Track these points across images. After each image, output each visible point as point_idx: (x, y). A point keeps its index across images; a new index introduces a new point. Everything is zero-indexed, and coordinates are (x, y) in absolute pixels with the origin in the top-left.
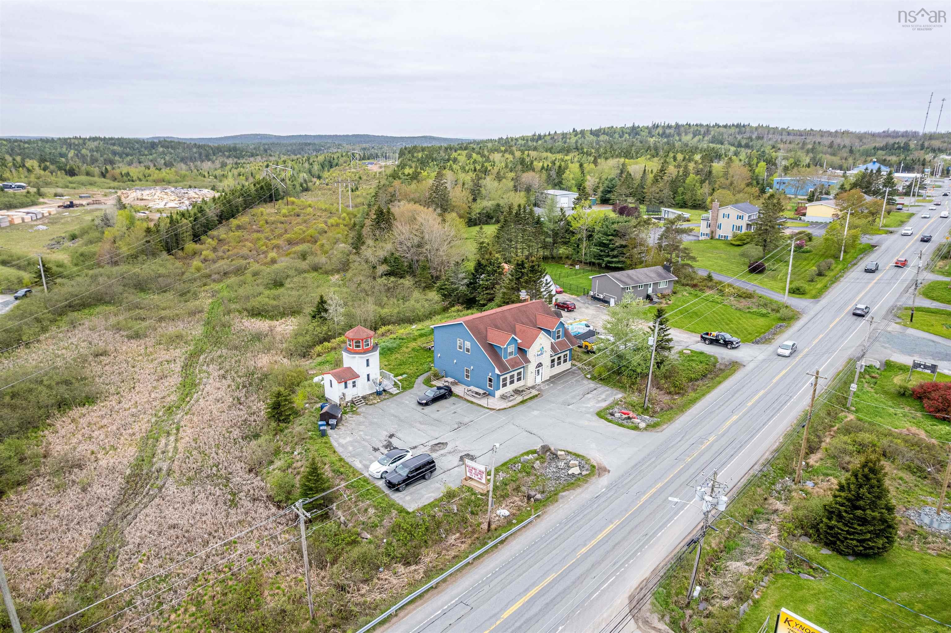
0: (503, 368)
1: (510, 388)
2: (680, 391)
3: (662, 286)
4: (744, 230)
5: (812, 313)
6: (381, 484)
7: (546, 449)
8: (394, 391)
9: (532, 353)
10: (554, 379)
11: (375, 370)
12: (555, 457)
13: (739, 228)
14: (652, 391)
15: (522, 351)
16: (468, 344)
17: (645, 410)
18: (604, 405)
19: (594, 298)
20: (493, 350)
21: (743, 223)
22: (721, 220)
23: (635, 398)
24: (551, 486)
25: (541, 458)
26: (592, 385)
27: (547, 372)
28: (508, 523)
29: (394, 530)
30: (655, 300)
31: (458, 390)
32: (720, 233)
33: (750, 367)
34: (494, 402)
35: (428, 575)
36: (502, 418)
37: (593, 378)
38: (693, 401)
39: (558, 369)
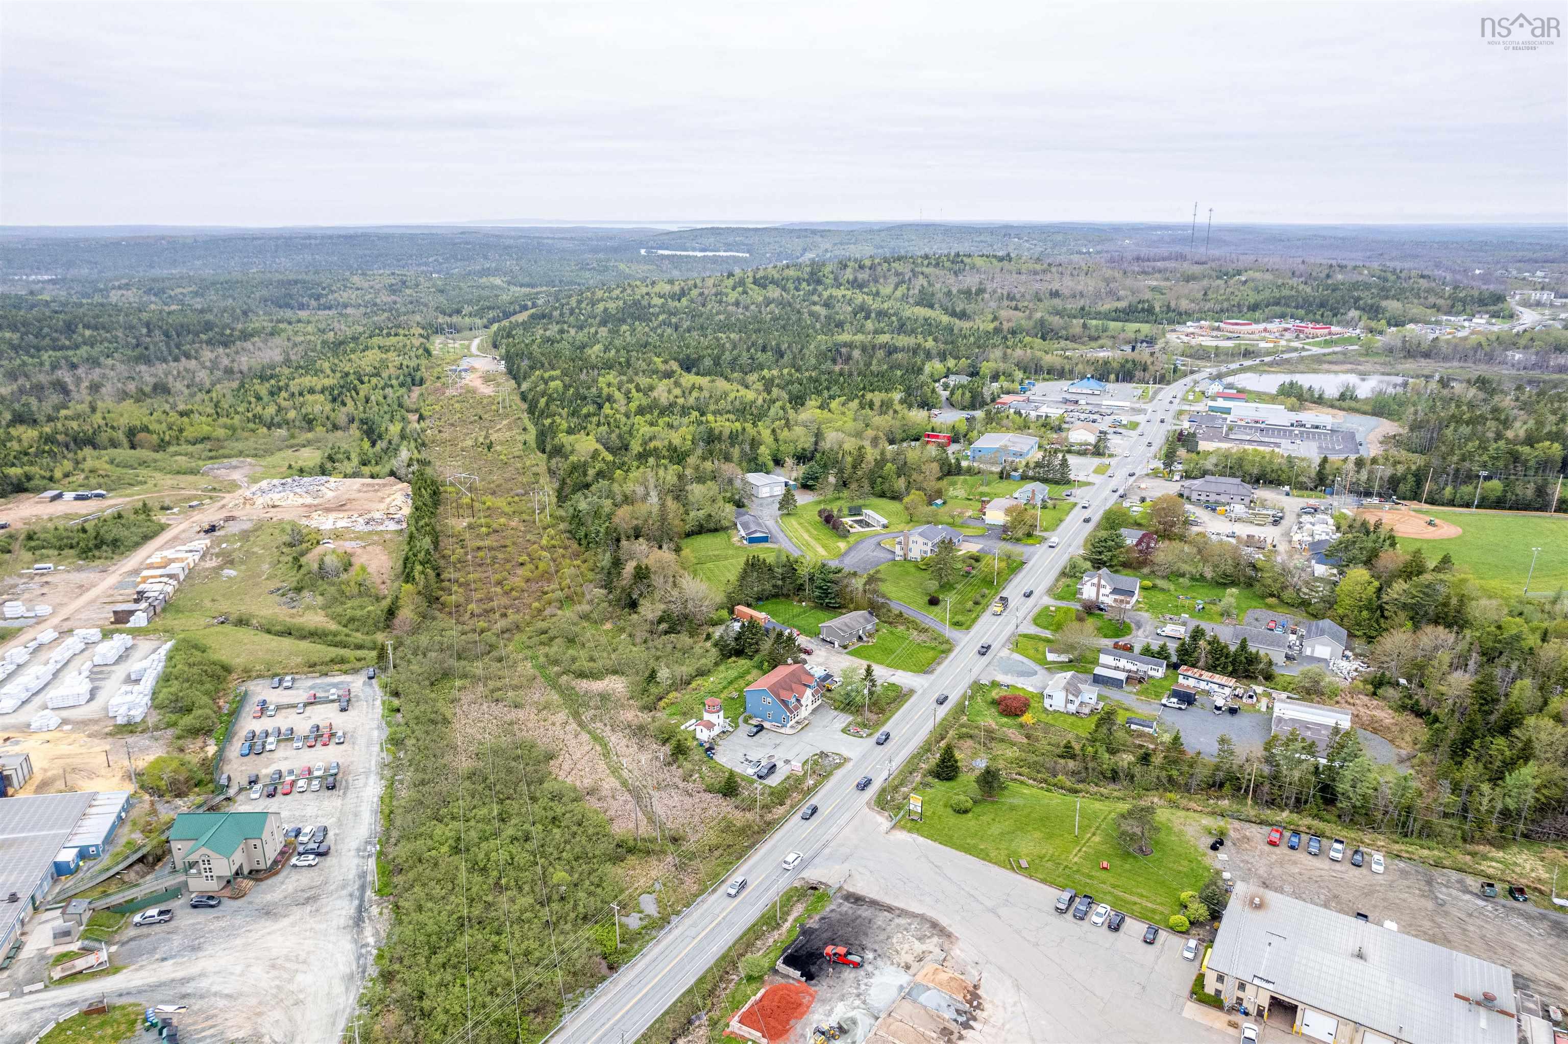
0: (791, 712)
1: (794, 721)
2: (882, 711)
3: (869, 627)
4: (929, 554)
5: (962, 644)
6: (755, 777)
7: (822, 753)
8: (731, 729)
9: (803, 701)
10: (814, 711)
11: (721, 720)
12: (827, 756)
13: (925, 552)
14: (867, 714)
15: (798, 700)
16: (769, 700)
17: (865, 726)
18: (844, 725)
19: (823, 640)
20: (783, 701)
21: (928, 548)
22: (911, 545)
23: (859, 719)
24: (828, 769)
25: (821, 757)
26: (836, 713)
27: (810, 708)
28: (815, 786)
29: (772, 794)
30: (865, 639)
31: (766, 725)
32: (911, 555)
33: (920, 692)
34: (787, 730)
35: (792, 807)
36: (795, 738)
37: (836, 709)
38: (890, 717)
39: (815, 705)
